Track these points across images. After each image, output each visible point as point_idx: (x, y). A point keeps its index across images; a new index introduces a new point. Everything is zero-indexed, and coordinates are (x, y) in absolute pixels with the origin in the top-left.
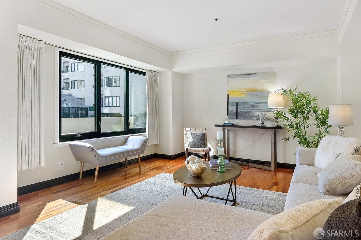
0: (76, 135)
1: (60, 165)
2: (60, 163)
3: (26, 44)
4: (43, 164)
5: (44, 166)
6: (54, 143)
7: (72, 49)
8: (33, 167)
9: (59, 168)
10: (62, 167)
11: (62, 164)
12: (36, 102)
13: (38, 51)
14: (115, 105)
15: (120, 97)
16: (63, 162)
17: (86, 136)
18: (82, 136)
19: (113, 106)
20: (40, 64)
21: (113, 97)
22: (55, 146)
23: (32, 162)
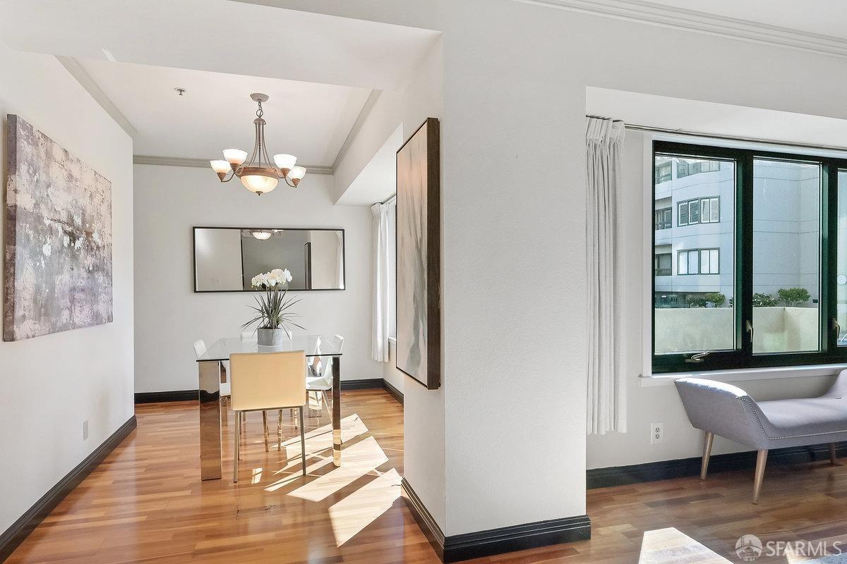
0: (690, 356)
1: (653, 433)
2: (653, 427)
3: (588, 135)
4: (623, 427)
5: (625, 431)
6: (640, 376)
7: (685, 128)
8: (603, 433)
9: (652, 439)
10: (657, 437)
11: (657, 430)
12: (608, 275)
13: (612, 149)
14: (705, 270)
15: (718, 249)
16: (660, 426)
17: (715, 361)
18: (702, 360)
19: (700, 273)
20: (617, 180)
21: (699, 250)
22: (644, 383)
23: (601, 419)
